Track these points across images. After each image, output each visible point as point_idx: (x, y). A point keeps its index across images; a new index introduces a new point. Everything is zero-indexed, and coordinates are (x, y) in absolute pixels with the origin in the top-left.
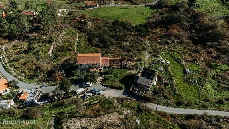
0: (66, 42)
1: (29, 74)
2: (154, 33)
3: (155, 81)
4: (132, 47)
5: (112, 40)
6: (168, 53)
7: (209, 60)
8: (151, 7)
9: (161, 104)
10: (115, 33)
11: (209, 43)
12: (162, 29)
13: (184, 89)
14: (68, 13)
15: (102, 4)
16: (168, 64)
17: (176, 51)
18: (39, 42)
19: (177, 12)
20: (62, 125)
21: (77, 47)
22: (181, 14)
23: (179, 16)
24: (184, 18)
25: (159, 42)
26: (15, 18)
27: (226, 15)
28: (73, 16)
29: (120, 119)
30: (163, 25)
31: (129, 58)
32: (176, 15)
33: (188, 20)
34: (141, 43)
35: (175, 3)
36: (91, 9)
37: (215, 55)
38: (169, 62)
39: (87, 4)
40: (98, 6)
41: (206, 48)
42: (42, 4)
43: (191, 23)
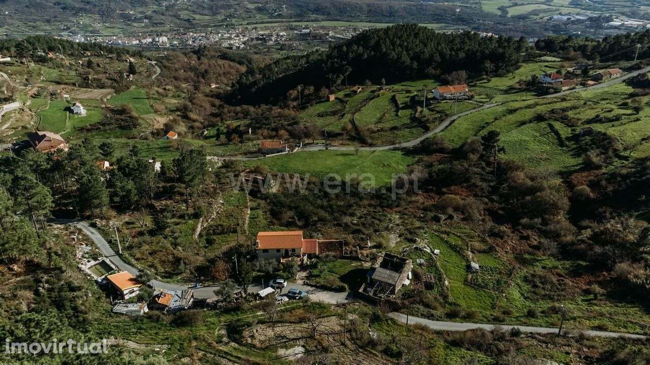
0: (227, 216)
1: (163, 270)
2: (411, 202)
3: (408, 278)
4: (363, 224)
5: (323, 213)
6: (437, 236)
7: (521, 251)
8: (407, 152)
9: (417, 315)
10: (329, 201)
11: (525, 221)
12: (429, 196)
13: (465, 296)
14: (222, 163)
15: (296, 146)
16: (435, 254)
17: (454, 234)
18: (173, 216)
19: (462, 160)
20: (241, 334)
21: (250, 226)
22: (472, 166)
23: (467, 170)
24: (478, 174)
25: (420, 217)
26: (136, 170)
27: (566, 167)
28: (234, 170)
29: (341, 326)
30: (431, 187)
31: (358, 241)
32: (459, 167)
33: (486, 177)
34: (382, 218)
35: (460, 143)
36: (273, 157)
37: (535, 243)
38: (437, 251)
39: (263, 145)
40: (287, 149)
41: (518, 230)
42: (160, 148)
43: (492, 184)
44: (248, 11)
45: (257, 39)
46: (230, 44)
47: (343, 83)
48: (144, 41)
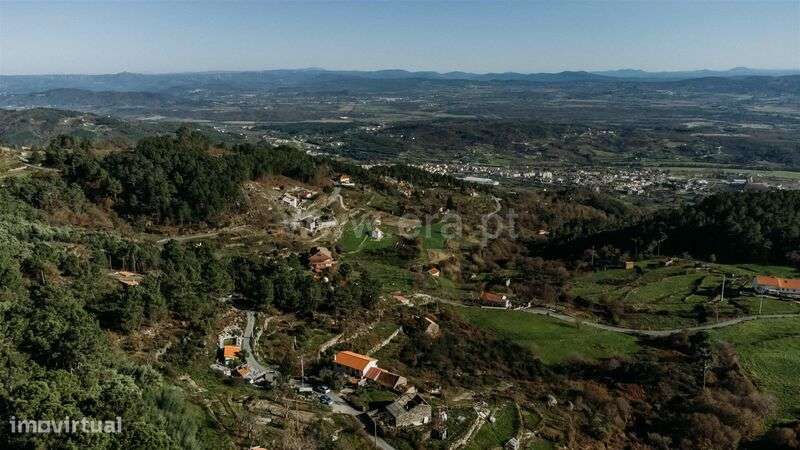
15: (521, 304)
39: (485, 295)
40: (507, 305)
44: (666, 150)
45: (665, 185)
46: (625, 188)
47: (655, 252)
48: (526, 175)
